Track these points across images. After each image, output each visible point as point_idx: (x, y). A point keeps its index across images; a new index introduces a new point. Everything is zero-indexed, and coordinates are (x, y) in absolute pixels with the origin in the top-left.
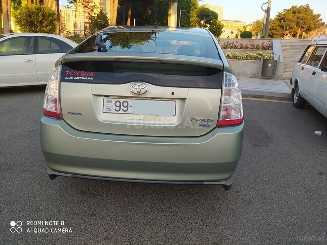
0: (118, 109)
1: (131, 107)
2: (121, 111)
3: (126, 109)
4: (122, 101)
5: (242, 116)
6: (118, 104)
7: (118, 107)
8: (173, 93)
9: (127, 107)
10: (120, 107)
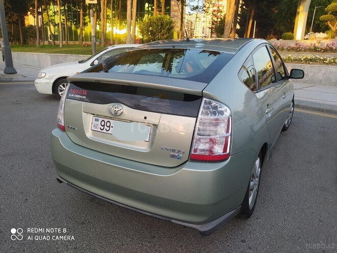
0: (102, 128)
1: (112, 127)
2: (104, 131)
3: (108, 129)
4: (106, 120)
5: (228, 152)
6: (103, 123)
7: (102, 126)
8: (145, 118)
9: (109, 127)
10: (104, 126)
